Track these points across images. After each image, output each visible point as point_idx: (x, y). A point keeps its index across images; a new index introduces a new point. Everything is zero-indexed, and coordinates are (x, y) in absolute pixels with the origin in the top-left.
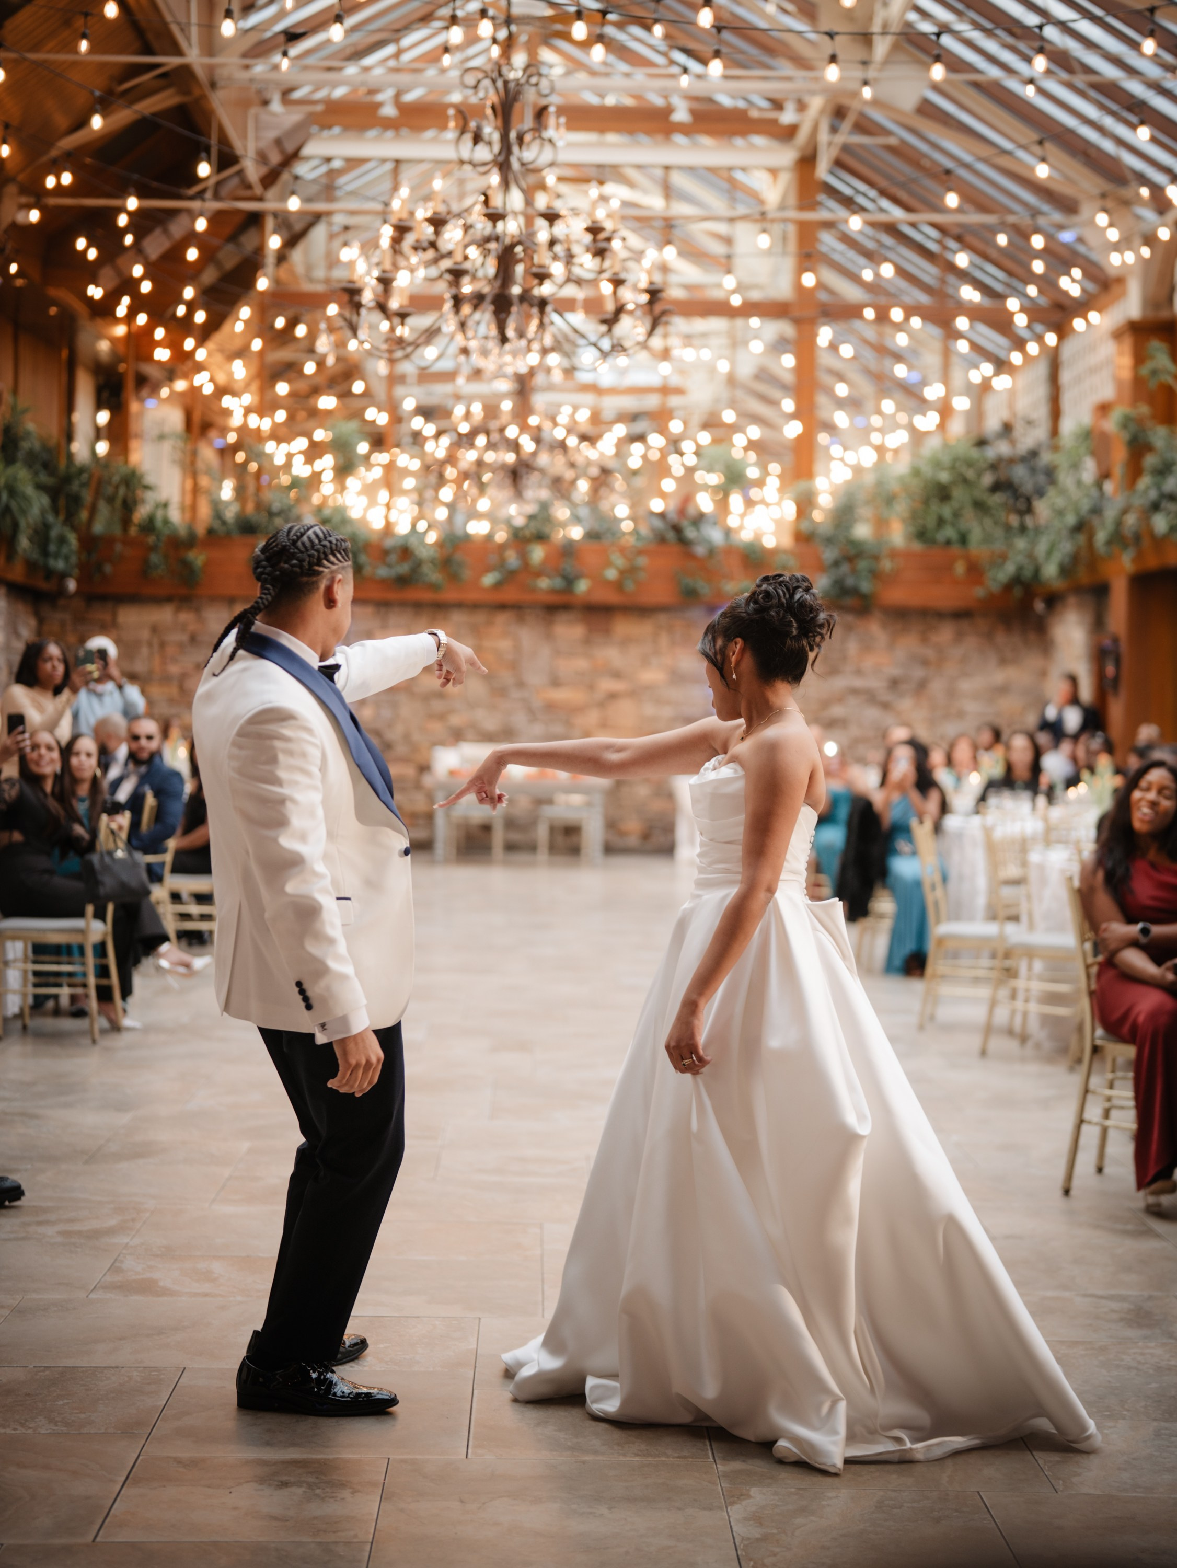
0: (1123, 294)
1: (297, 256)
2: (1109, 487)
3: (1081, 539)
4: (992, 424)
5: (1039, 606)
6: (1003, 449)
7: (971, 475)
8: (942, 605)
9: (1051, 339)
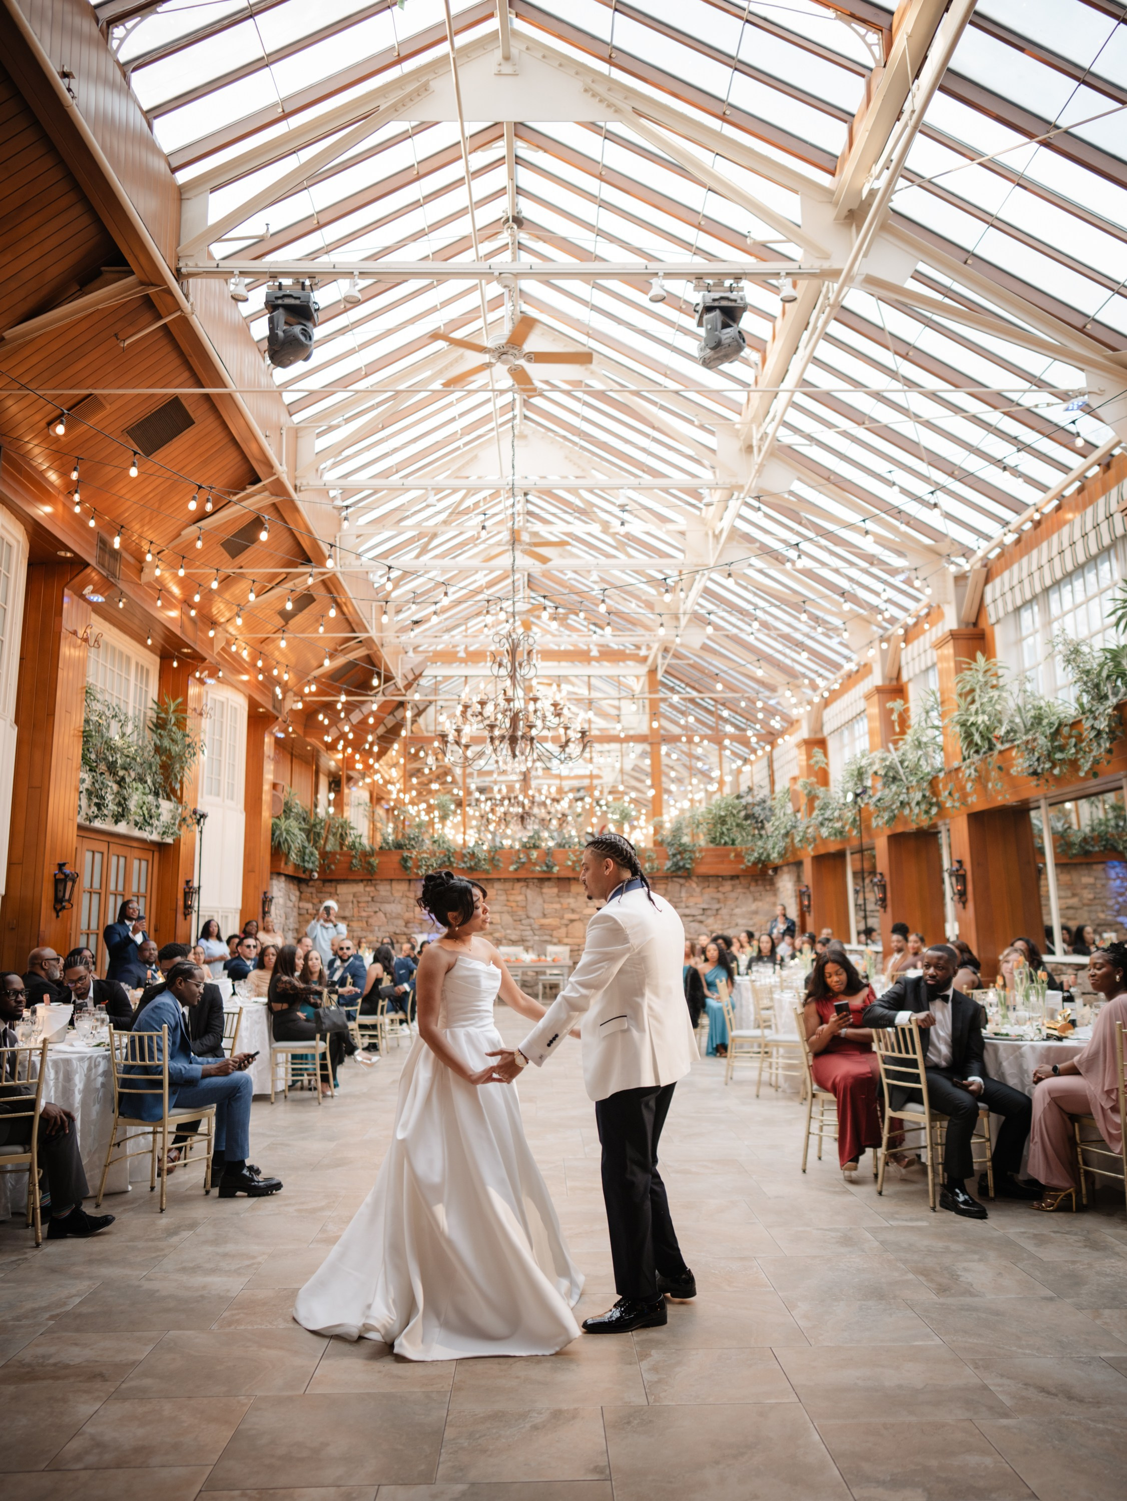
0: (800, 728)
1: (421, 720)
2: (799, 815)
3: (788, 840)
4: (743, 788)
5: (770, 872)
6: (749, 799)
7: (735, 812)
8: (724, 873)
9: (768, 748)
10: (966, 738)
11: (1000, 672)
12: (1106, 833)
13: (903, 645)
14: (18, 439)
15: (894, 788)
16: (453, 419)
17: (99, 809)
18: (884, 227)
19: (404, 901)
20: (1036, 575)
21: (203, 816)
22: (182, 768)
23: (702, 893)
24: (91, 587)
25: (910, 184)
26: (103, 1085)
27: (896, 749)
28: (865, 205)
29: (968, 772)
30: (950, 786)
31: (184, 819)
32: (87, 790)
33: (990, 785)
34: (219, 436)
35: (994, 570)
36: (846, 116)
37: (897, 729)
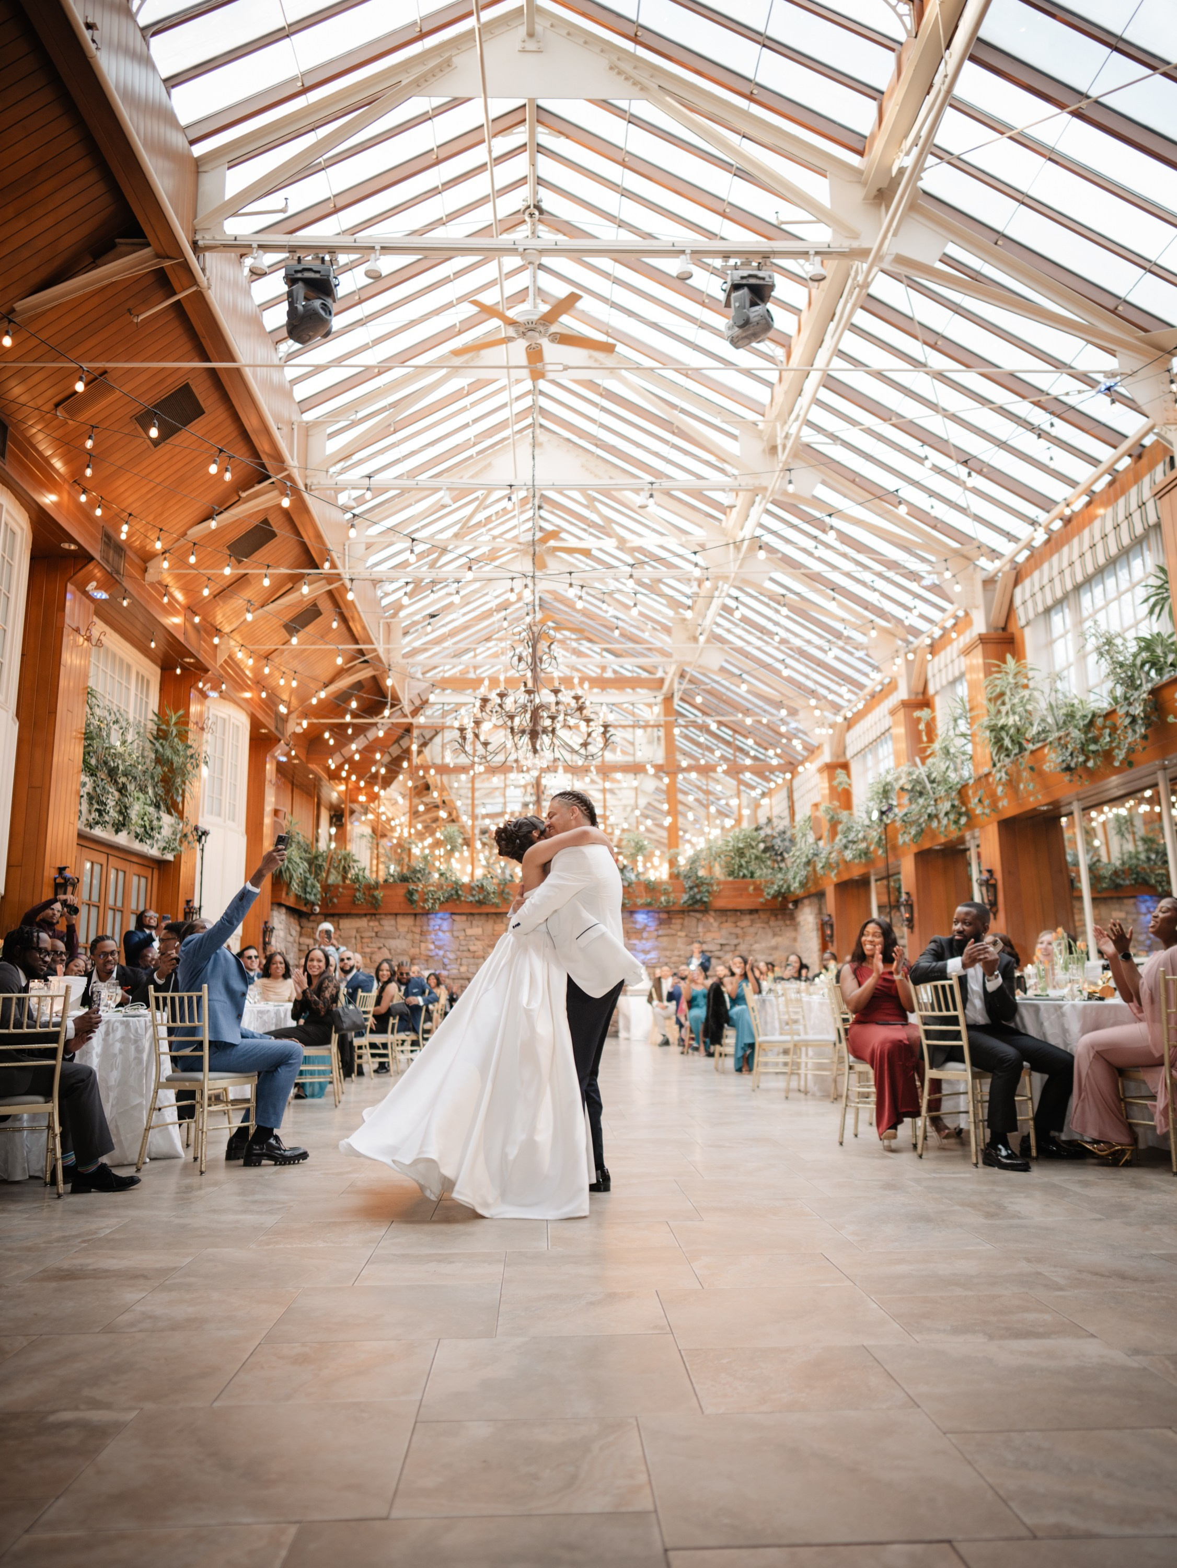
0: (822, 753)
1: (427, 751)
2: (821, 843)
3: (810, 869)
4: (762, 820)
5: (791, 906)
6: (768, 831)
7: (754, 844)
8: (743, 907)
9: (788, 776)
10: (996, 743)
11: (1030, 674)
12: (1137, 866)
13: (929, 657)
14: (23, 422)
15: (921, 801)
16: (467, 426)
17: (100, 815)
18: (913, 207)
19: (409, 936)
20: (1067, 572)
21: (205, 833)
22: (184, 783)
23: (720, 928)
24: (94, 584)
25: (938, 161)
26: (121, 1051)
27: (923, 763)
28: (894, 183)
29: (998, 776)
30: (980, 793)
31: (185, 836)
32: (88, 794)
33: (1022, 786)
34: (229, 429)
35: (1023, 572)
36: (874, 93)
37: (925, 739)
